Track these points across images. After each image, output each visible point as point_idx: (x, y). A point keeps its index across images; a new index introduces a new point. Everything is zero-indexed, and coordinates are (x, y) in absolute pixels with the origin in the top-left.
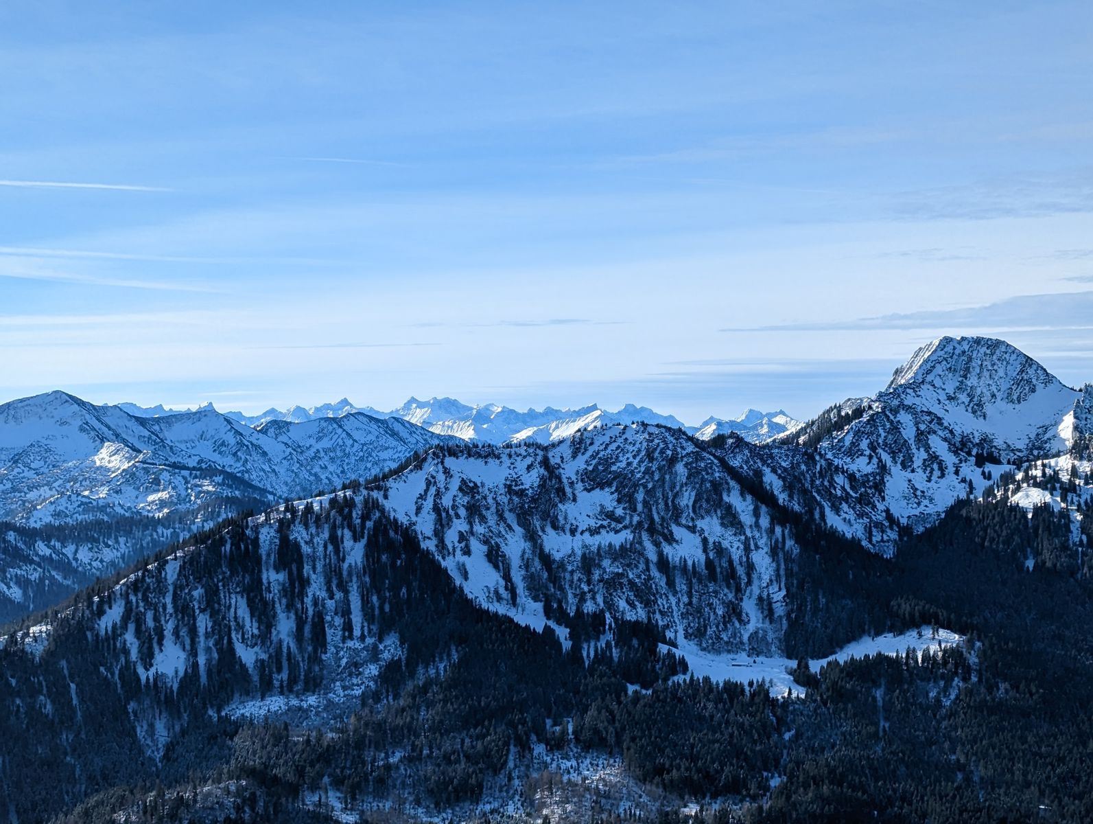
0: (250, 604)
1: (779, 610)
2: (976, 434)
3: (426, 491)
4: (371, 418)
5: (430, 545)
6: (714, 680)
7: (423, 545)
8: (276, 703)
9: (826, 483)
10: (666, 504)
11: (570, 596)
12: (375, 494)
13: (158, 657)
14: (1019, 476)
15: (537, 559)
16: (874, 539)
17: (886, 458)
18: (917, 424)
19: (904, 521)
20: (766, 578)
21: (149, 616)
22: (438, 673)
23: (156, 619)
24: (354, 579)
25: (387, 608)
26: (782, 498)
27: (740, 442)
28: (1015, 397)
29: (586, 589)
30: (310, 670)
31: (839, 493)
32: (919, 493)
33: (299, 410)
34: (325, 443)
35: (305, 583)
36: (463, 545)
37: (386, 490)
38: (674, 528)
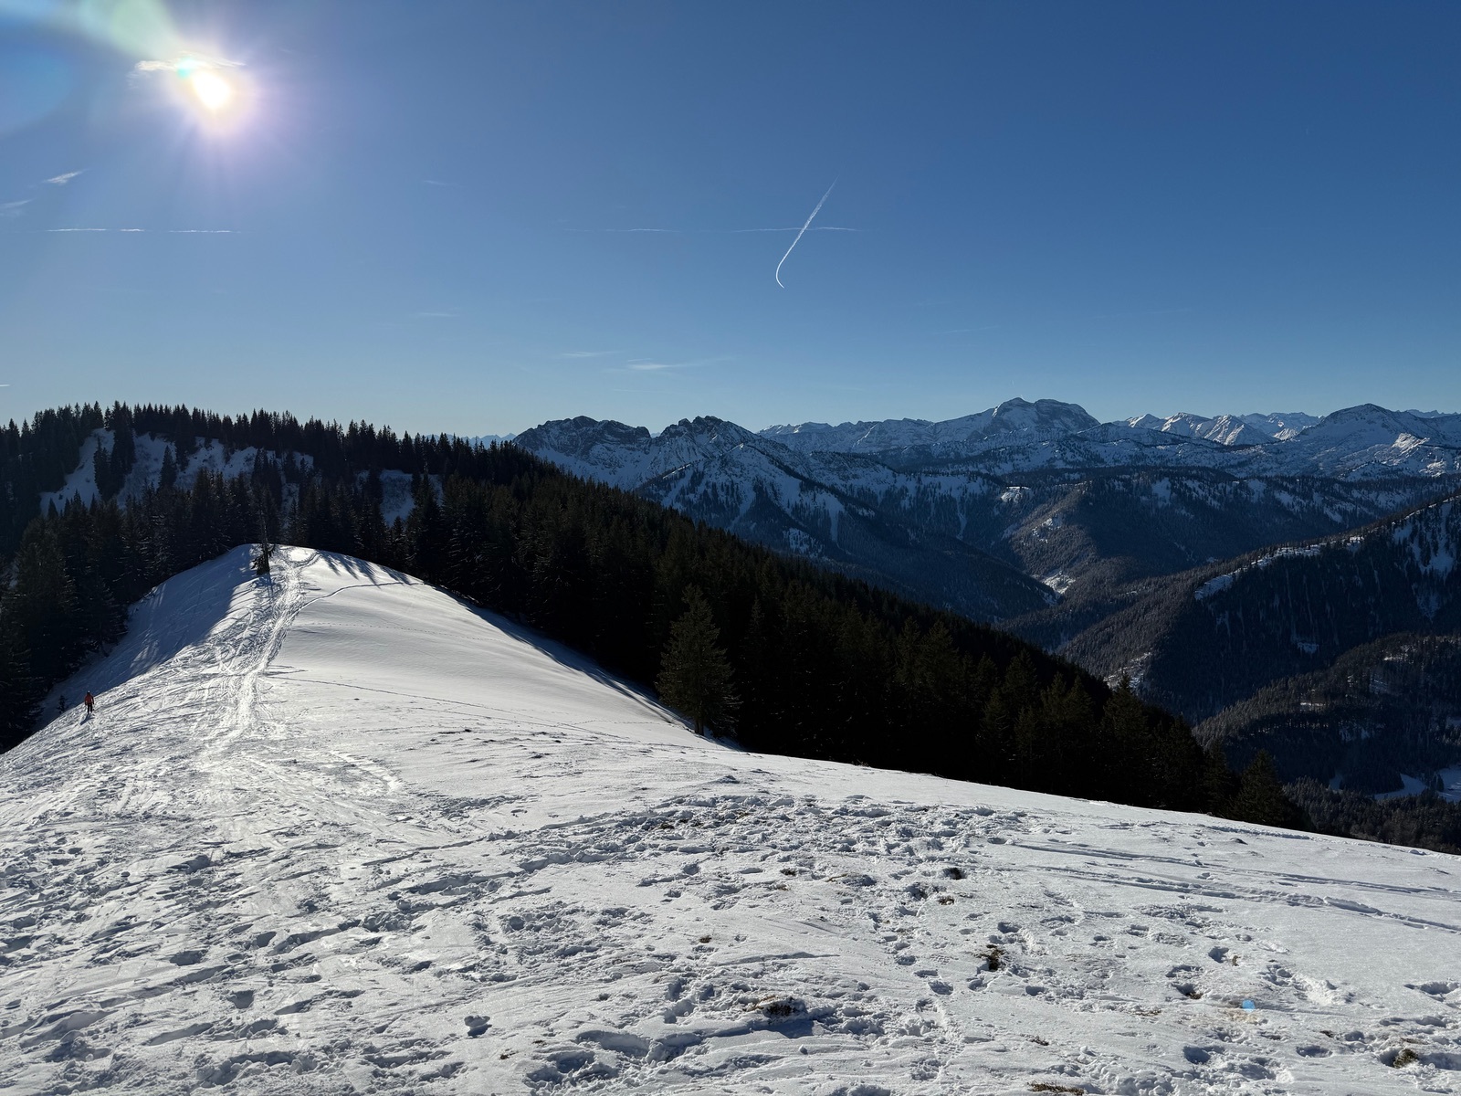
13: (1434, 560)
21: (1429, 535)
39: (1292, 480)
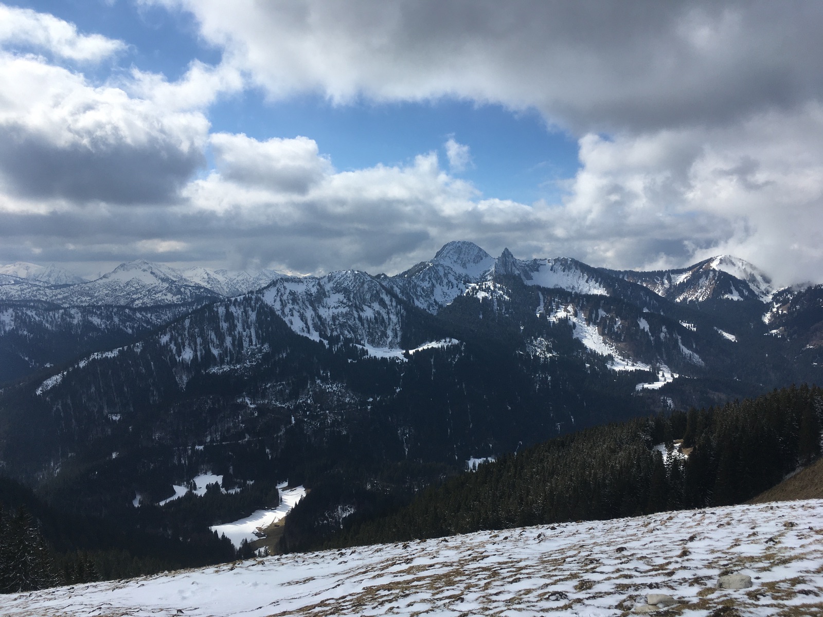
0: (216, 334)
1: (399, 334)
2: (464, 274)
3: (277, 294)
5: (279, 313)
6: (377, 357)
7: (277, 313)
8: (226, 368)
9: (414, 290)
10: (361, 298)
11: (328, 330)
12: (259, 295)
13: (183, 353)
14: (477, 287)
15: (316, 318)
16: (430, 309)
17: (434, 282)
18: (444, 270)
19: (440, 303)
20: (395, 323)
21: (180, 338)
22: (283, 356)
23: (182, 339)
24: (253, 325)
25: (264, 334)
26: (400, 296)
27: (385, 277)
28: (476, 261)
29: (334, 327)
30: (237, 356)
31: (419, 294)
32: (445, 293)
34: (240, 278)
35: (235, 326)
36: (291, 313)
37: (263, 294)
38: (364, 306)
39: (99, 308)
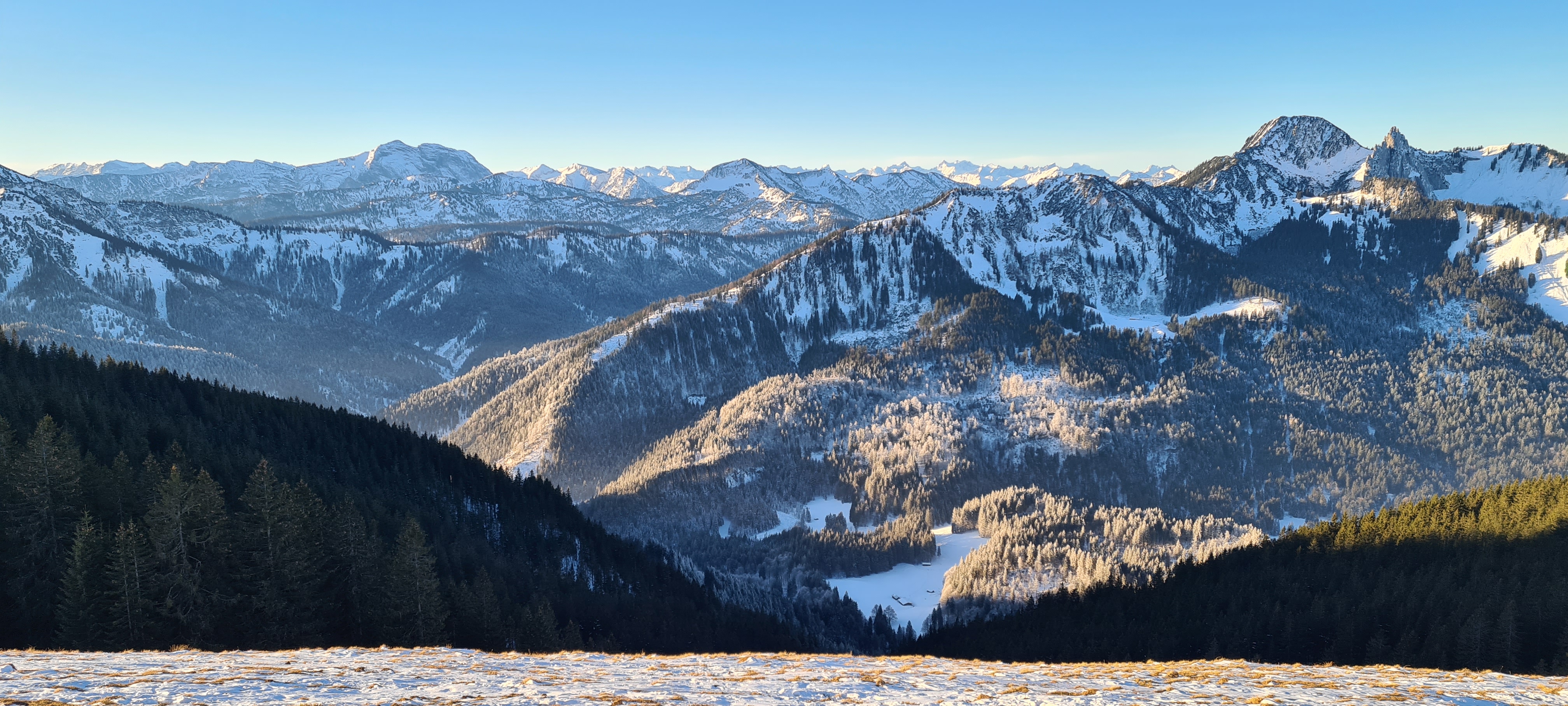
0: (847, 279)
1: (1162, 286)
2: (1298, 178)
3: (948, 215)
4: (919, 173)
5: (949, 247)
6: (1118, 329)
7: (946, 248)
8: (861, 335)
9: (1197, 210)
10: (1094, 223)
11: (1032, 278)
12: (919, 217)
14: (1325, 203)
15: (1013, 256)
16: (1225, 244)
17: (1237, 194)
18: (1259, 172)
19: (1246, 233)
20: (1154, 268)
21: (792, 284)
22: (953, 321)
23: (795, 287)
24: (906, 266)
25: (924, 283)
26: (1168, 219)
27: (1142, 184)
28: (1326, 154)
29: (1042, 273)
30: (880, 317)
31: (1205, 216)
33: (879, 169)
34: (892, 188)
35: (877, 268)
36: (969, 247)
37: (925, 215)
38: (1098, 237)
39: (680, 235)
